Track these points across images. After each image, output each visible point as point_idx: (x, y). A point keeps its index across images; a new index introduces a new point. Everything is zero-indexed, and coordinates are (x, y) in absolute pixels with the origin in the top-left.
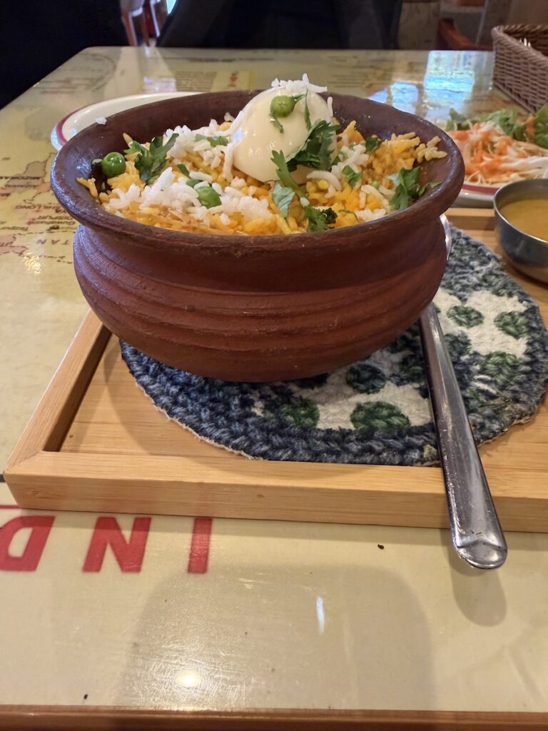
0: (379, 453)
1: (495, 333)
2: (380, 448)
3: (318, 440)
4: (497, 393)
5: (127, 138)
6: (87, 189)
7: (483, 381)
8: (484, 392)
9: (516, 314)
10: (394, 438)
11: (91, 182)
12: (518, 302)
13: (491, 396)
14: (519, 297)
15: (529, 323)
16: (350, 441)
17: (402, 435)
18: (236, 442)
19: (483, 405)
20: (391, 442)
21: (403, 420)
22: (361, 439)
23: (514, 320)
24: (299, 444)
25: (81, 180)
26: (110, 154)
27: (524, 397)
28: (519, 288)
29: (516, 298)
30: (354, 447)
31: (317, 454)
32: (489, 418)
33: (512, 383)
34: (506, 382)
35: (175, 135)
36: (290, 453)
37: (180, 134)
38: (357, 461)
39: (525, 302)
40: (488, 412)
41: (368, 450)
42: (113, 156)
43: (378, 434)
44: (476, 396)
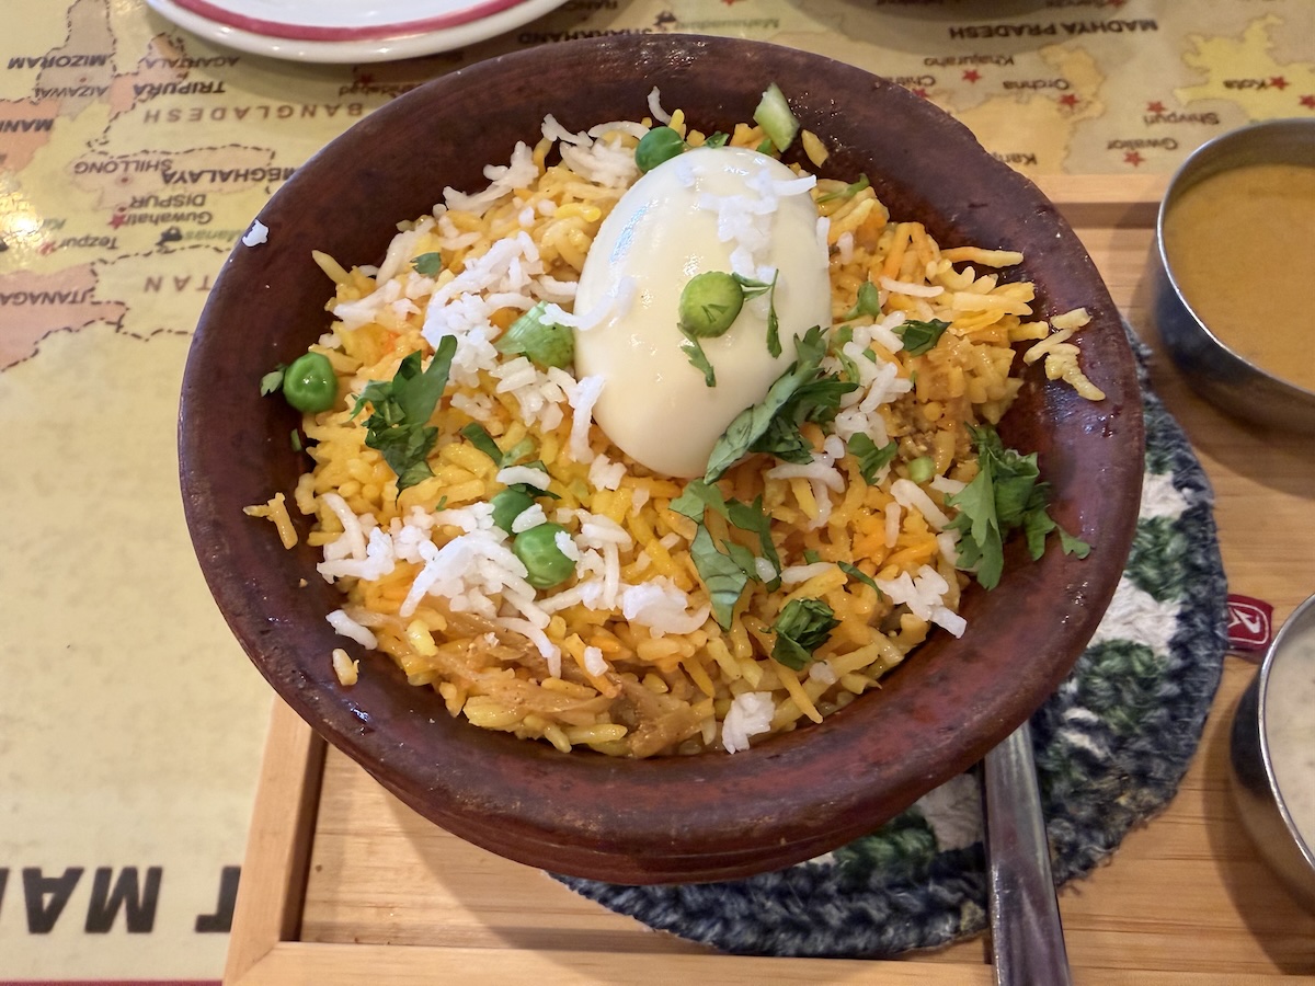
0: (880, 928)
2: (883, 916)
4: (1108, 759)
5: (324, 260)
6: (269, 526)
7: (1081, 726)
8: (1081, 755)
9: (1165, 526)
10: (907, 886)
11: (276, 508)
12: (1171, 488)
13: (1095, 768)
14: (1176, 472)
15: (1190, 551)
16: (827, 898)
17: (922, 880)
18: (621, 900)
19: (1078, 792)
20: (902, 896)
21: (926, 837)
22: (845, 893)
23: (1160, 547)
24: (736, 907)
25: (254, 511)
26: (300, 364)
27: (1158, 769)
28: (1179, 446)
29: (1168, 476)
30: (835, 914)
31: (767, 930)
32: (1089, 827)
33: (1138, 730)
34: (1125, 726)
35: (449, 343)
36: (718, 928)
37: (461, 339)
38: (840, 948)
39: (1186, 491)
40: (1085, 813)
41: (861, 920)
42: (307, 370)
43: (877, 879)
44: (1066, 768)
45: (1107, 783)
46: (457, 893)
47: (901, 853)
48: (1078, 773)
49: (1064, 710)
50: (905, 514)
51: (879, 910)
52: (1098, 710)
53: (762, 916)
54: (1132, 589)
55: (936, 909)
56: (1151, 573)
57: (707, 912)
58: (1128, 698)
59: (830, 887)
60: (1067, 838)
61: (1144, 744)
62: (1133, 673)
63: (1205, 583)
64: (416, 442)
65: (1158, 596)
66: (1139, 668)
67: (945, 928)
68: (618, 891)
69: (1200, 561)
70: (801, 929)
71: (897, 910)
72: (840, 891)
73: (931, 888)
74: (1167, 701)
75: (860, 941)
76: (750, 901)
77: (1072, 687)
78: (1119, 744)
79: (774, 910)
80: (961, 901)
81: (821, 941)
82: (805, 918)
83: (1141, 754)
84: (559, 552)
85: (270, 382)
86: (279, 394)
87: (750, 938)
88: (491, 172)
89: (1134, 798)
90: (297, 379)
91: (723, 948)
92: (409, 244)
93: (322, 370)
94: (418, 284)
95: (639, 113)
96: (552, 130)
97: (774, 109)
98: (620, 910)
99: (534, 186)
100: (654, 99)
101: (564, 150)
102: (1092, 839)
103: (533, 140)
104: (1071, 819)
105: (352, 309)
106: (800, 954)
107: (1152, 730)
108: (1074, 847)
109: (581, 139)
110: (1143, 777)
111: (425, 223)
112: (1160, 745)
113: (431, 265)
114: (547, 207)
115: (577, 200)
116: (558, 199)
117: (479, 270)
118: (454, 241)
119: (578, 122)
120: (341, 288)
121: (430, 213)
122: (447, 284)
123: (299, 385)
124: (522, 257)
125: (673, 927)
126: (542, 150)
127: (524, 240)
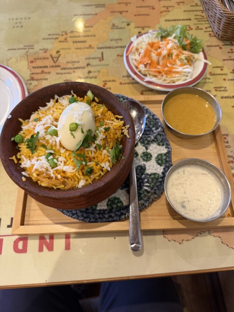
0: (113, 217)
1: (154, 164)
2: (114, 216)
3: (97, 214)
4: (150, 191)
5: (20, 120)
6: (13, 160)
7: (147, 186)
8: (146, 190)
9: (163, 155)
10: (118, 211)
11: (14, 158)
12: (165, 148)
13: (148, 192)
14: (166, 146)
15: (166, 158)
16: (106, 214)
17: (120, 210)
18: (74, 216)
19: (145, 196)
20: (117, 213)
21: (121, 204)
22: (109, 213)
23: (162, 158)
24: (91, 216)
25: (11, 158)
26: (17, 136)
27: (157, 192)
28: (167, 141)
29: (164, 146)
30: (106, 216)
31: (96, 219)
32: (146, 201)
33: (155, 186)
34: (153, 186)
35: (38, 133)
36: (89, 219)
37: (40, 132)
38: (107, 220)
39: (167, 149)
40: (146, 199)
41: (111, 216)
42: (18, 137)
43: (114, 210)
44: (144, 192)
45: (149, 194)
46: (49, 218)
47: (117, 206)
48: (145, 193)
49: (145, 184)
50: (104, 155)
51: (113, 215)
52: (150, 184)
53: (96, 217)
54: (157, 165)
55: (122, 214)
56: (160, 162)
57: (87, 217)
58: (154, 182)
59: (106, 212)
60: (142, 203)
61: (156, 188)
62: (156, 178)
63: (168, 163)
64: (34, 147)
65: (161, 166)
66: (156, 177)
67: (123, 217)
68: (74, 215)
69: (168, 160)
70: (102, 219)
71: (116, 215)
72: (108, 213)
73: (122, 211)
74: (160, 182)
75: (110, 219)
76: (94, 215)
77: (146, 180)
78: (152, 189)
79: (97, 216)
80: (126, 213)
81: (104, 220)
82: (102, 217)
83: (155, 190)
84: (54, 162)
85: (12, 139)
86: (14, 141)
87: (94, 220)
88: (47, 103)
89: (153, 196)
90: (17, 138)
91: (90, 222)
92: (34, 116)
93: (20, 137)
94: (34, 123)
95: (70, 94)
96: (56, 97)
97: (90, 94)
98: (74, 218)
99: (53, 107)
100: (72, 92)
101: (59, 100)
102: (146, 203)
103: (53, 98)
104: (143, 200)
105: (25, 127)
106: (101, 222)
107: (157, 186)
108: (143, 204)
109: (61, 98)
110: (155, 193)
111: (37, 112)
112: (158, 188)
113: (36, 120)
114: (55, 110)
115: (60, 109)
116: (57, 109)
117: (44, 121)
118: (41, 115)
119: (60, 95)
120: (23, 124)
121: (38, 111)
122: (38, 123)
123: (17, 140)
124: (50, 119)
125: (82, 220)
126: (55, 100)
127: (50, 116)
